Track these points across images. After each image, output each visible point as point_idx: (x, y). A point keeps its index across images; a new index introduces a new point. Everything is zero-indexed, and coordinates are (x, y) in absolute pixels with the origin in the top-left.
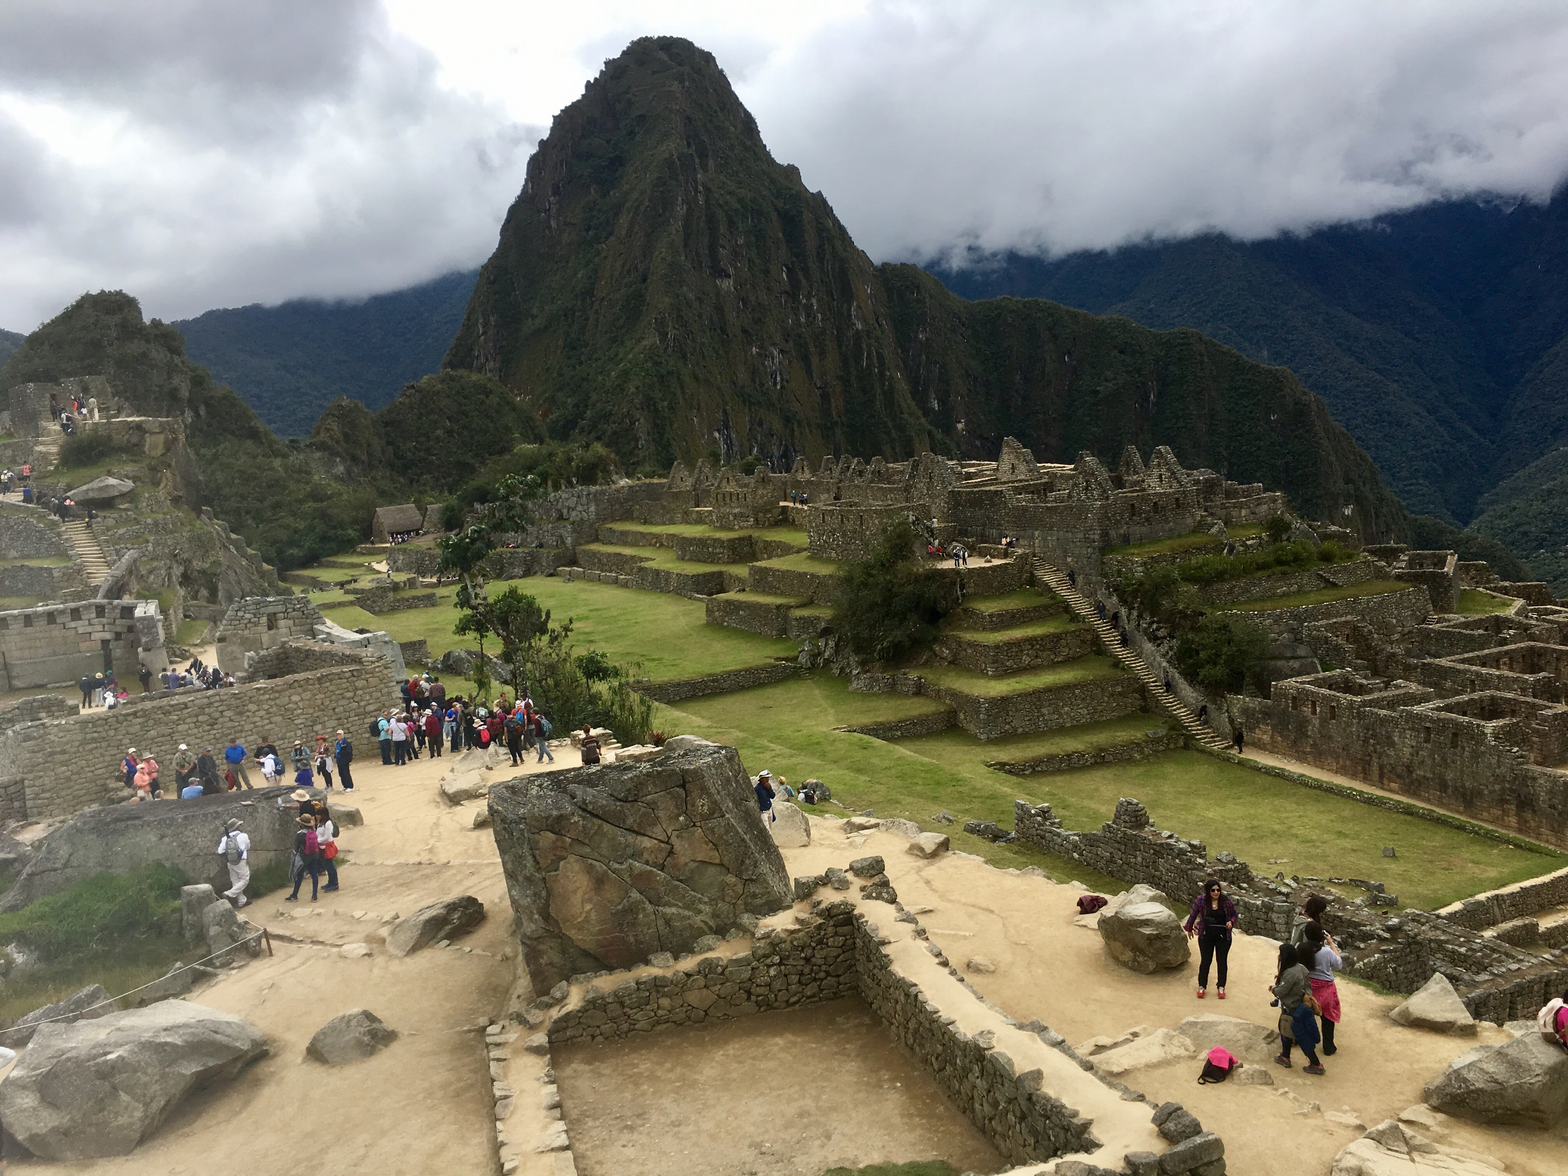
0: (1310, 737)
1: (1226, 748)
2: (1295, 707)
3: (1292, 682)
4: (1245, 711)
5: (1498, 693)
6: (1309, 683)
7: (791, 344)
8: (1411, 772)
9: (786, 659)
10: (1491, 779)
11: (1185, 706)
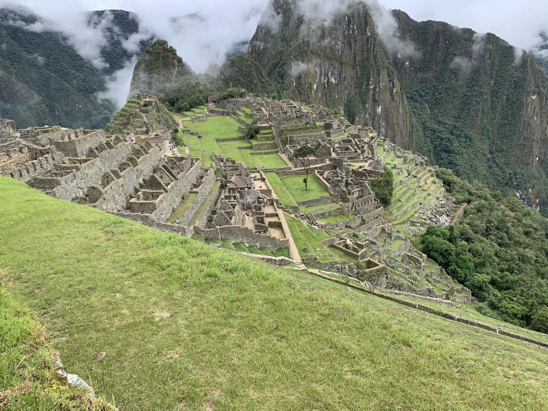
1: (281, 154)
7: (346, 40)
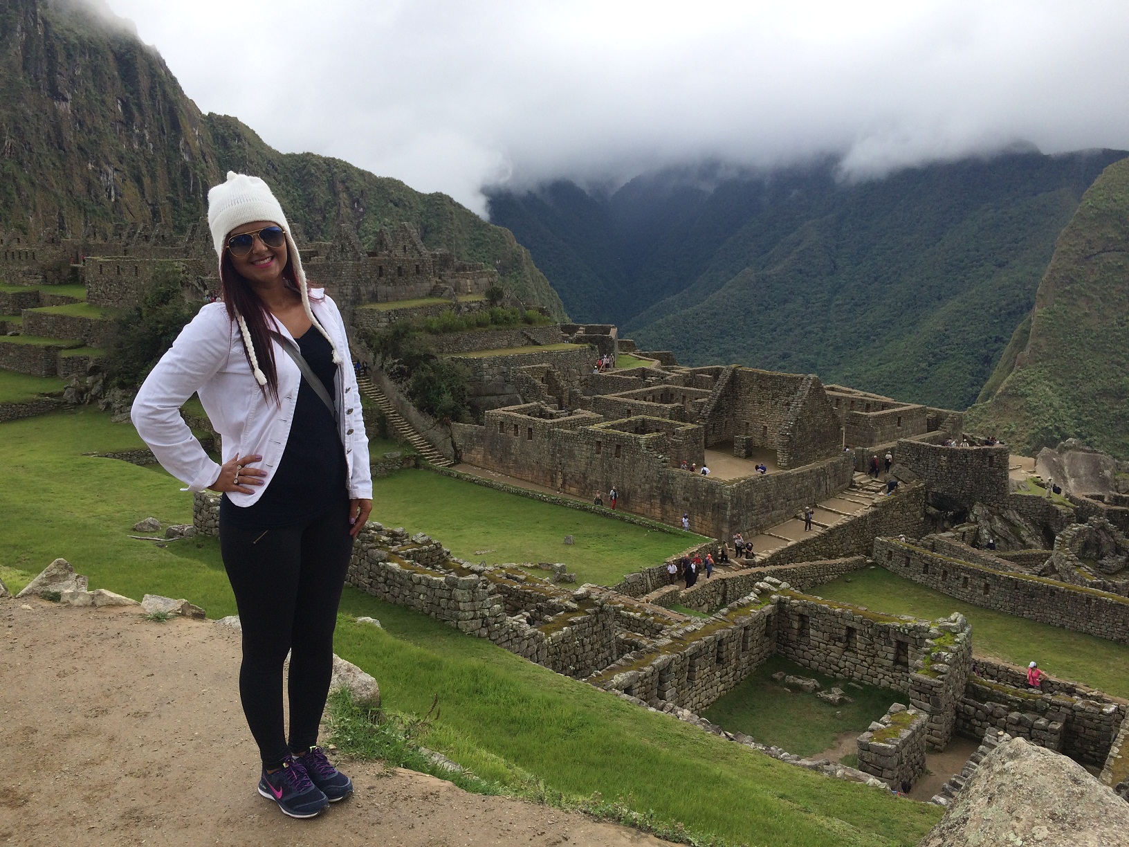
0: (512, 454)
1: (449, 466)
2: (502, 431)
3: (500, 411)
4: (464, 435)
5: (648, 417)
6: (513, 411)
7: (125, 166)
8: (585, 478)
9: (50, 395)
10: (643, 480)
11: (417, 433)
